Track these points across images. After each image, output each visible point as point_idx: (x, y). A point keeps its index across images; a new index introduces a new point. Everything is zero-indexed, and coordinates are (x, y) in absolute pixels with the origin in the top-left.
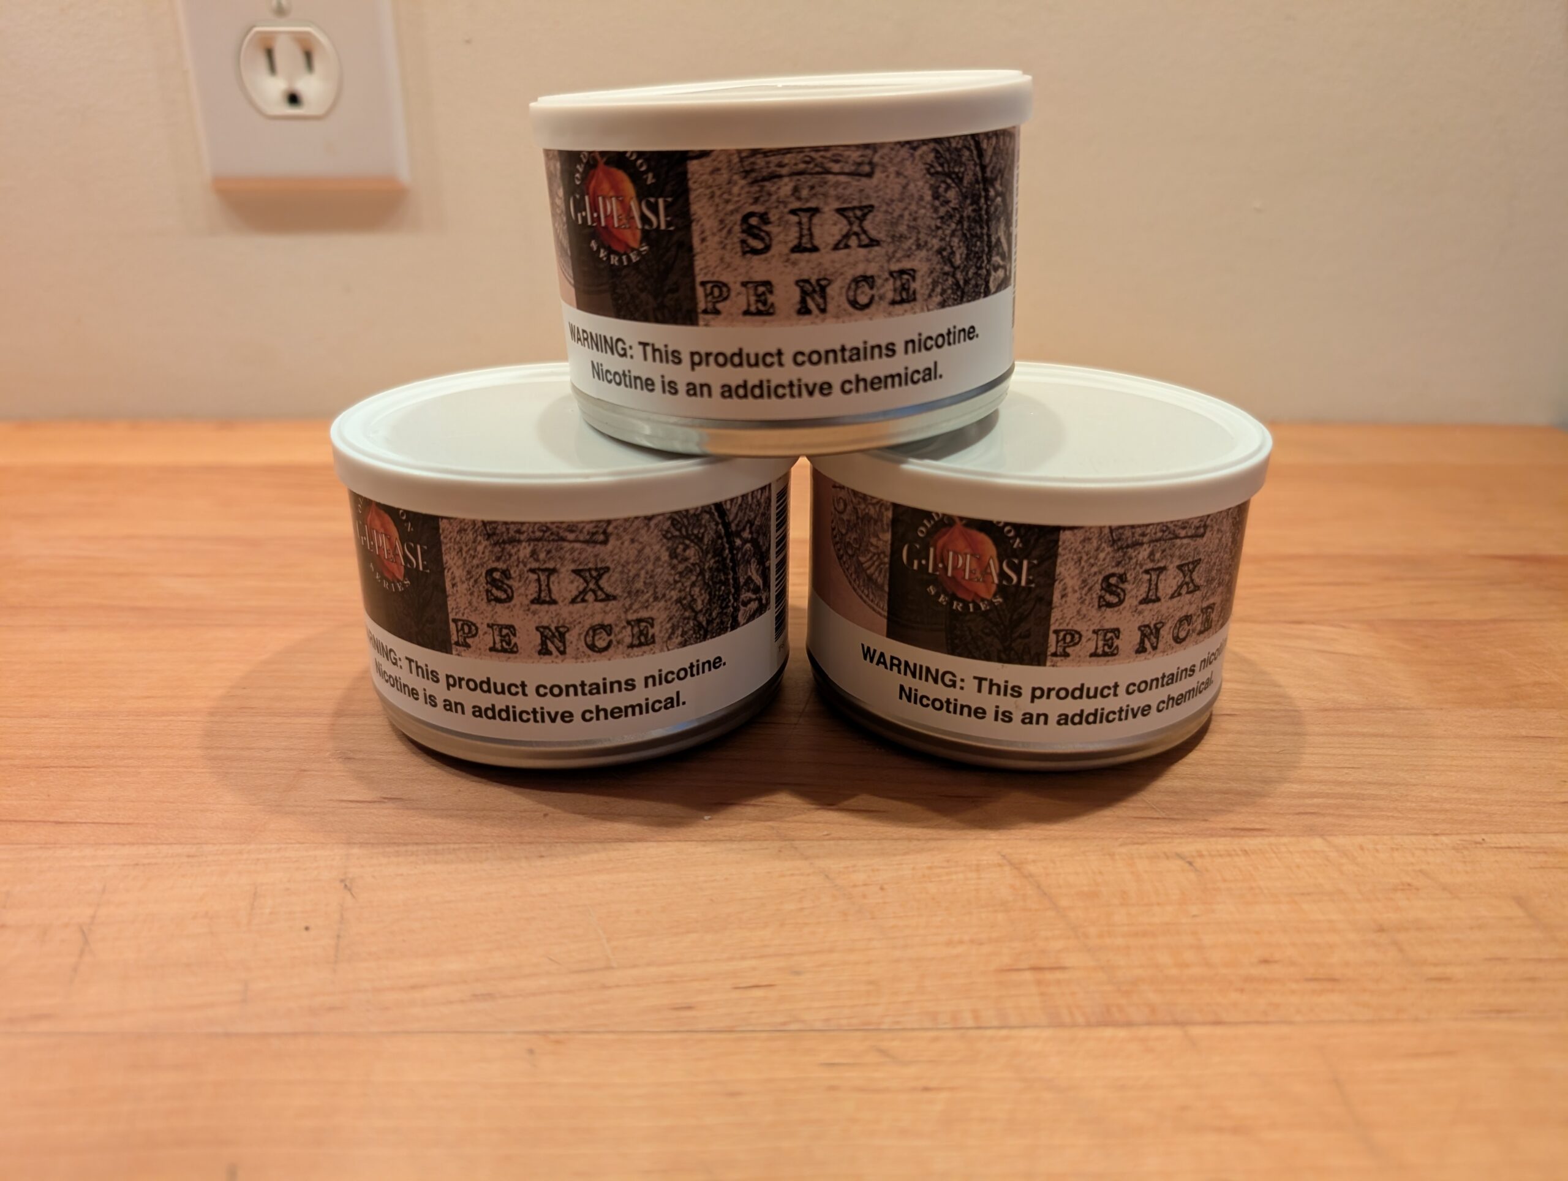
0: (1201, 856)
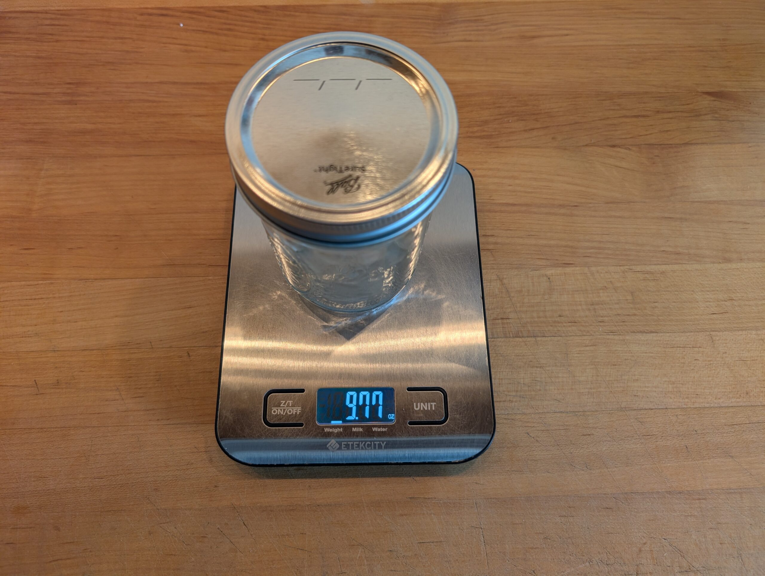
0: (552, 275)
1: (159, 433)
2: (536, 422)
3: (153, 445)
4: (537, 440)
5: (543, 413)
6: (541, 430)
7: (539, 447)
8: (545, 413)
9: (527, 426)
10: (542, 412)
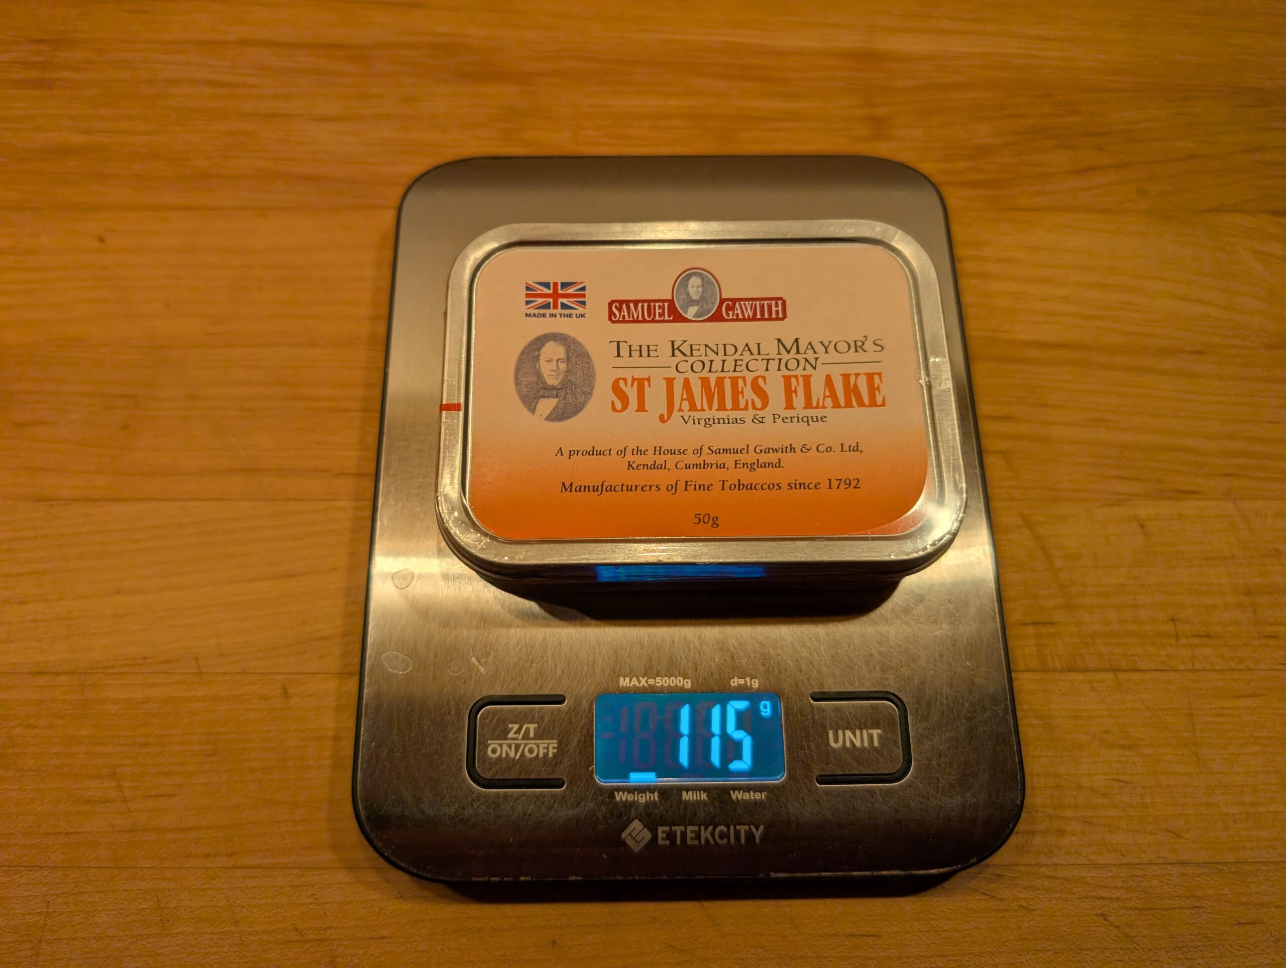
1: (210, 889)
2: (1122, 888)
3: (193, 918)
4: (1127, 935)
5: (1139, 864)
6: (1136, 908)
7: (1132, 952)
9: (1103, 898)
10: (1137, 861)
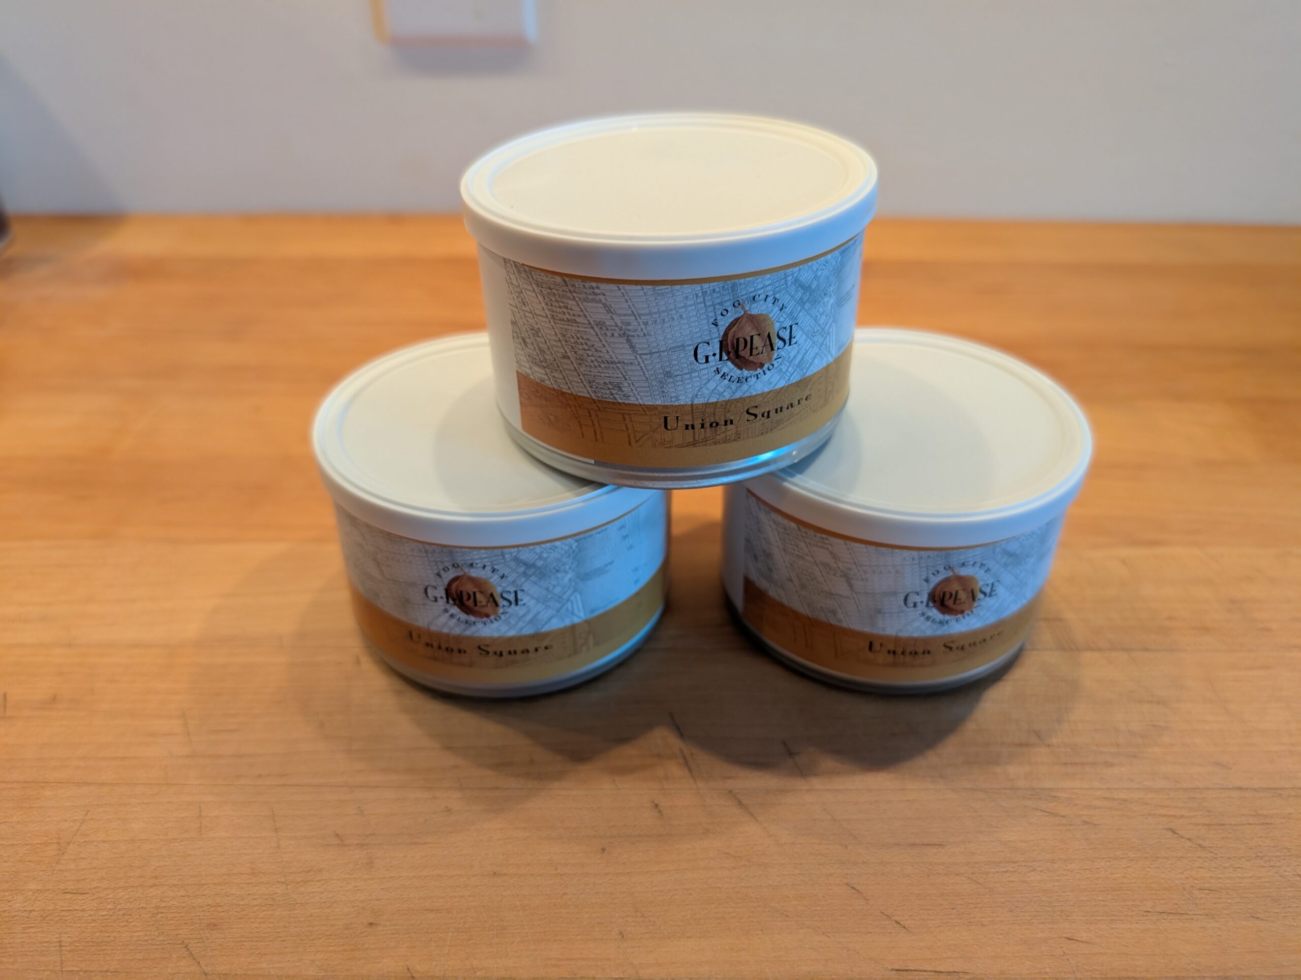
8: (1199, 789)
